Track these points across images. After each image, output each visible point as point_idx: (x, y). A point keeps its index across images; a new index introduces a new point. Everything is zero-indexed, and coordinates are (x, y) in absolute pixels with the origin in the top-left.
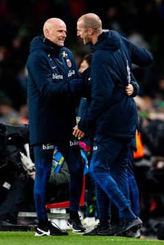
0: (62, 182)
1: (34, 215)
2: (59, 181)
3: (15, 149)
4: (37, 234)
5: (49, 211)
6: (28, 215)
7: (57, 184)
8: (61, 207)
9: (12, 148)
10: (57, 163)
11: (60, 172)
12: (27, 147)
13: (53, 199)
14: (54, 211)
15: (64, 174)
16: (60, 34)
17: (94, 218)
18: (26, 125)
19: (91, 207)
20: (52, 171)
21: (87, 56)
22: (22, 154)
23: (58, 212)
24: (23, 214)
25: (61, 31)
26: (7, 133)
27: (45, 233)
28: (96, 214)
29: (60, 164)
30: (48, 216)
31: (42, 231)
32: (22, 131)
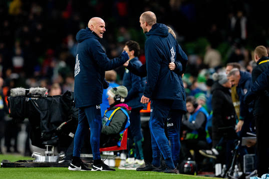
0: (110, 132)
1: (91, 156)
2: (109, 132)
4: (93, 170)
5: (102, 153)
6: (87, 156)
7: (107, 134)
8: (110, 151)
10: (107, 119)
11: (109, 125)
13: (104, 145)
14: (105, 153)
15: (112, 127)
17: (133, 159)
19: (131, 150)
20: (104, 125)
21: (127, 42)
23: (108, 154)
24: (83, 156)
25: (102, 27)
26: (71, 97)
27: (98, 168)
28: (135, 155)
29: (109, 119)
30: (101, 156)
31: (96, 167)
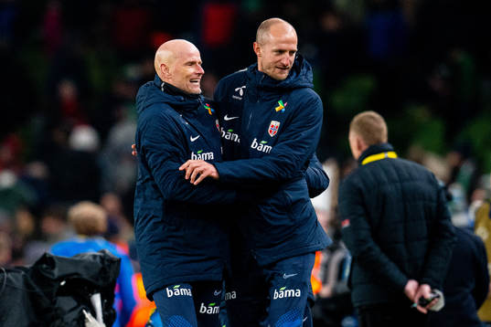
3: (74, 303)
9: (66, 303)
12: (97, 300)
16: (191, 70)
18: (95, 256)
22: (88, 315)
32: (86, 268)
